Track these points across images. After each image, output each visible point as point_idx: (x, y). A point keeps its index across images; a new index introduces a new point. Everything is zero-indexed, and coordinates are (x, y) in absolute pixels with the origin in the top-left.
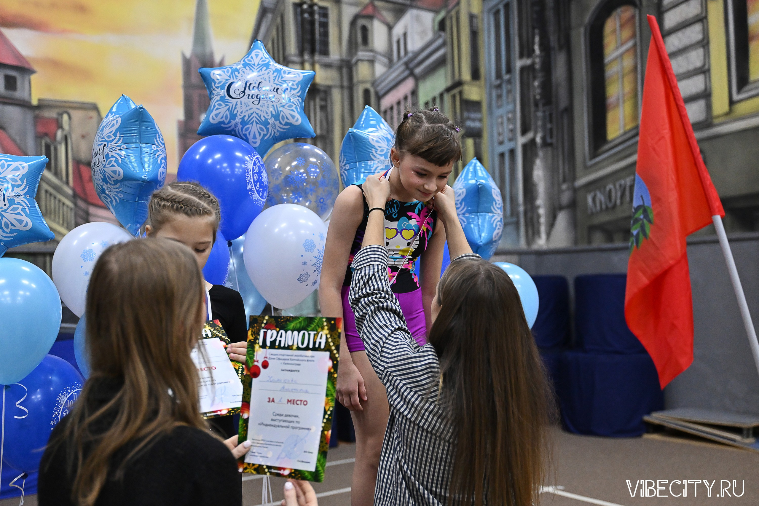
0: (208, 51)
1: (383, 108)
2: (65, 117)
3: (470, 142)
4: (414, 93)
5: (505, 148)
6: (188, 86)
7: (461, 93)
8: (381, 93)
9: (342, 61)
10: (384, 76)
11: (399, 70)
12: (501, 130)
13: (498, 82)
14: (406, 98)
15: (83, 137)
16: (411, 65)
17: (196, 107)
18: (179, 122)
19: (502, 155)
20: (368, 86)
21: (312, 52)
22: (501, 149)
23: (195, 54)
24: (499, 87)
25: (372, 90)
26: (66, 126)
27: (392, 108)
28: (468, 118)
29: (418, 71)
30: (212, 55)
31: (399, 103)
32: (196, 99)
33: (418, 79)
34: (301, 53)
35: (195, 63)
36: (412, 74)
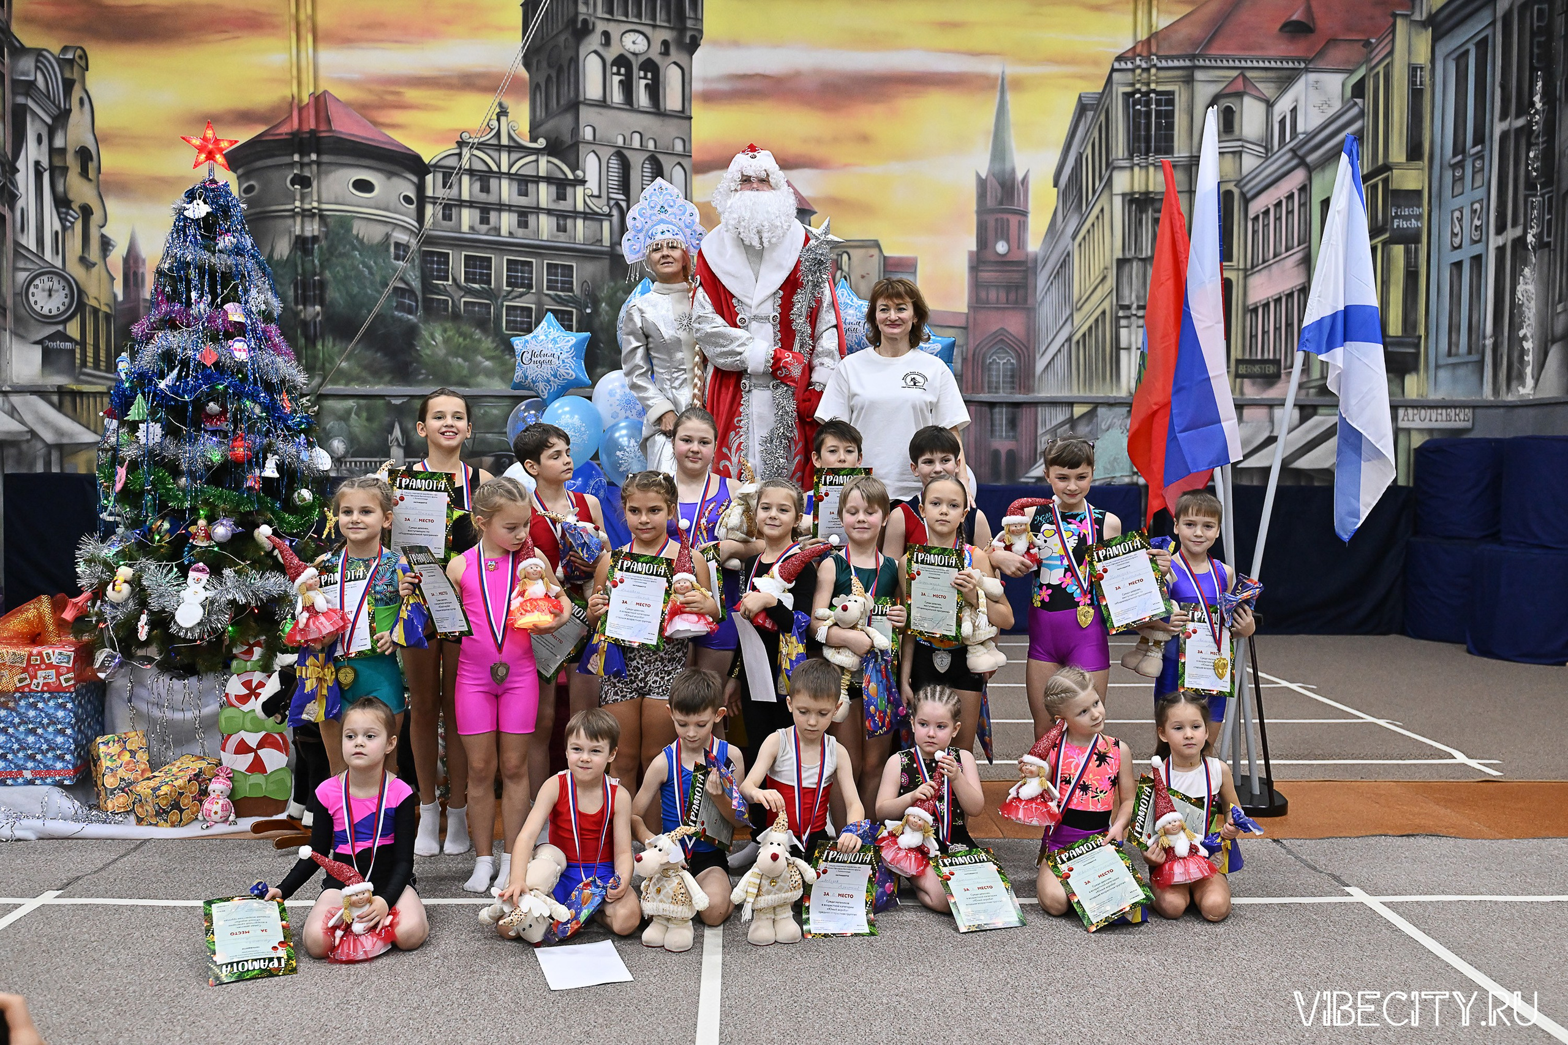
0: (1008, 167)
1: (1251, 215)
2: (845, 257)
3: (1398, 250)
4: (1304, 189)
5: (1465, 255)
6: (982, 211)
7: (1386, 181)
8: (1249, 195)
9: (1191, 157)
10: (1256, 172)
11: (1282, 158)
12: (1457, 230)
13: (1460, 157)
14: (1290, 197)
15: (863, 277)
16: (1301, 153)
17: (991, 233)
18: (971, 253)
19: (1458, 265)
20: (1231, 186)
21: (1147, 153)
22: (1456, 256)
23: (992, 173)
24: (1461, 165)
25: (1236, 191)
26: (845, 268)
27: (1267, 212)
28: (1397, 216)
29: (1310, 159)
30: (1013, 171)
31: (1278, 205)
32: (991, 223)
33: (1310, 170)
34: (1131, 157)
35: (993, 184)
36: (1302, 163)
